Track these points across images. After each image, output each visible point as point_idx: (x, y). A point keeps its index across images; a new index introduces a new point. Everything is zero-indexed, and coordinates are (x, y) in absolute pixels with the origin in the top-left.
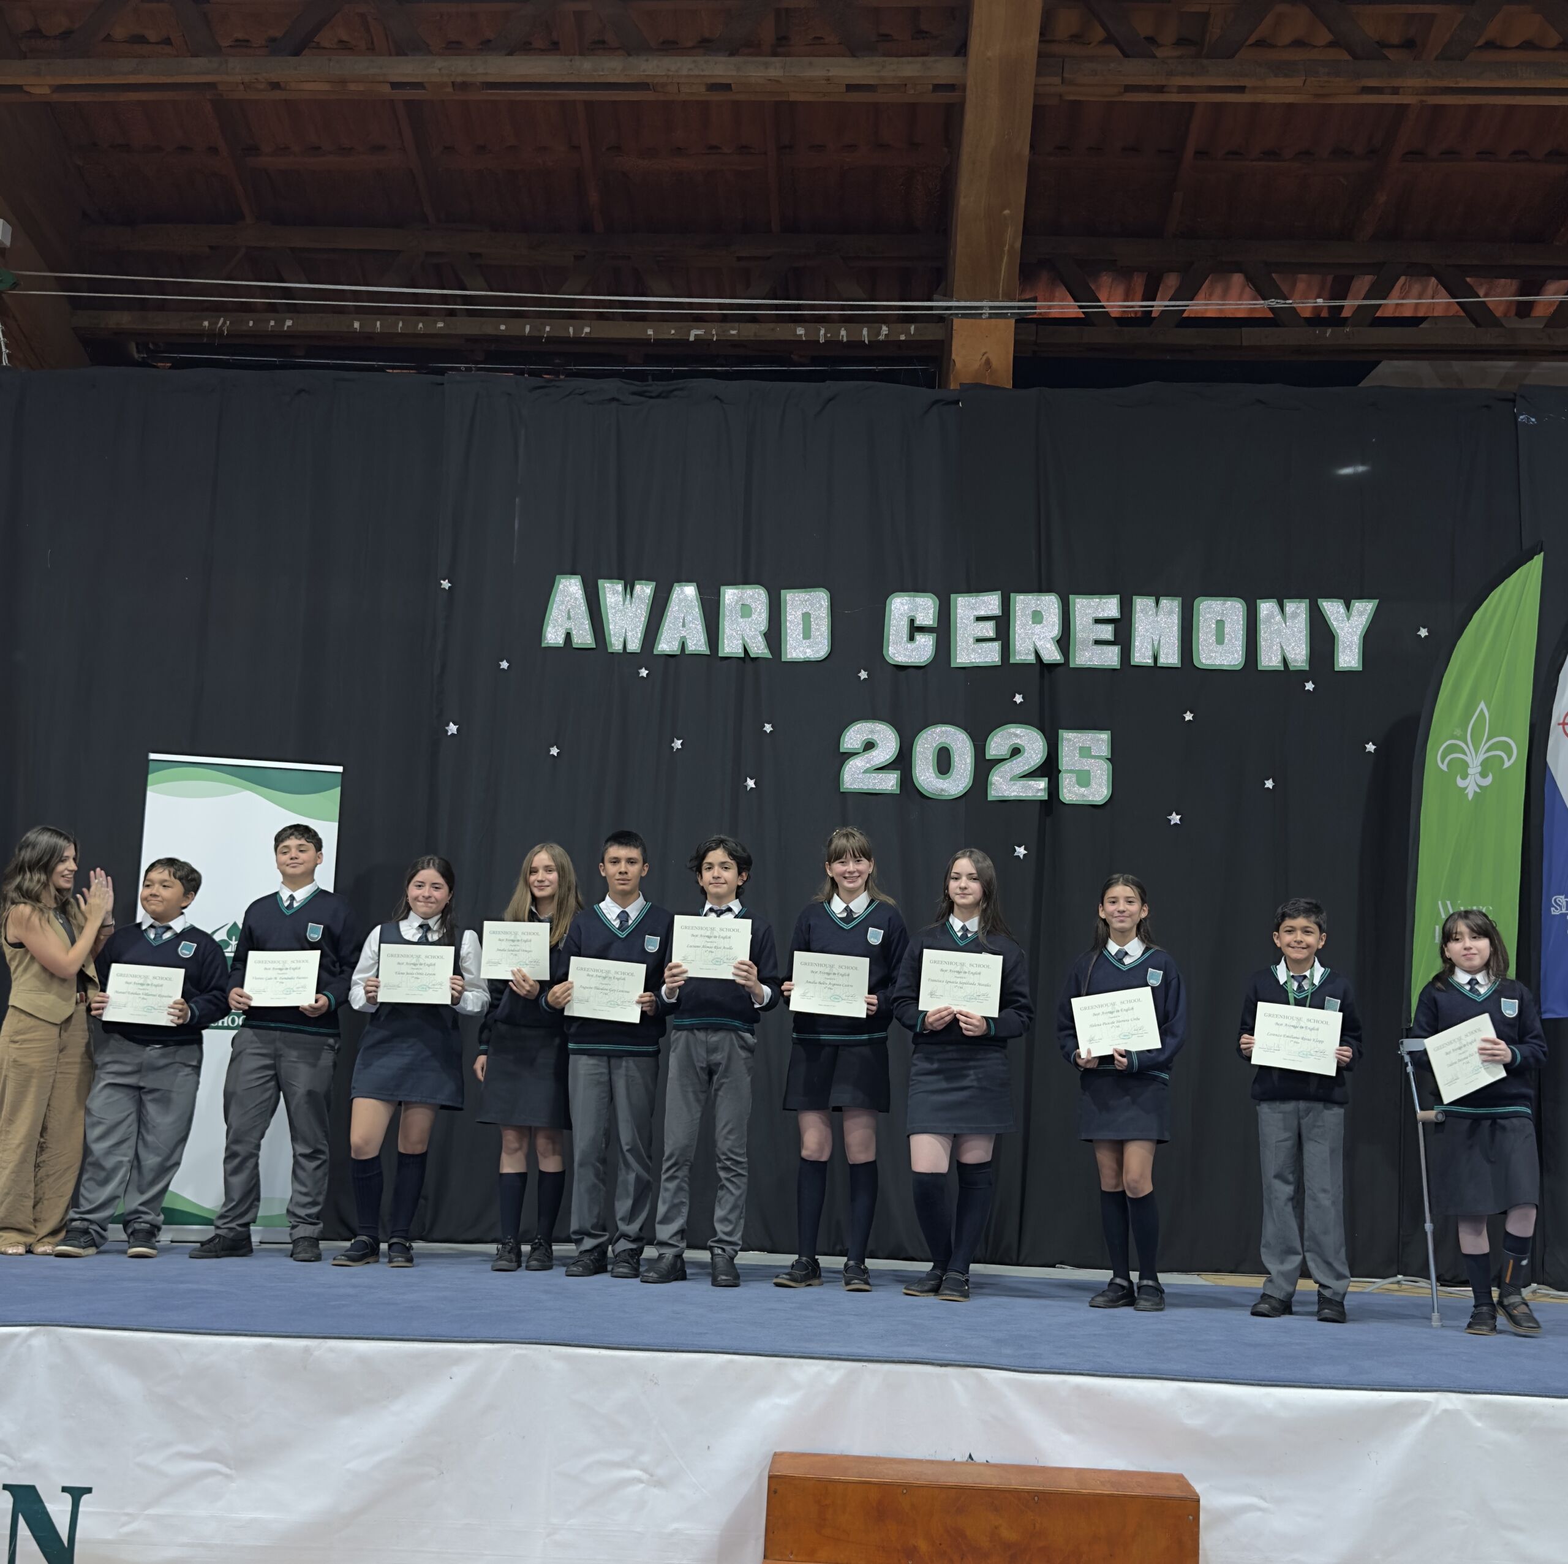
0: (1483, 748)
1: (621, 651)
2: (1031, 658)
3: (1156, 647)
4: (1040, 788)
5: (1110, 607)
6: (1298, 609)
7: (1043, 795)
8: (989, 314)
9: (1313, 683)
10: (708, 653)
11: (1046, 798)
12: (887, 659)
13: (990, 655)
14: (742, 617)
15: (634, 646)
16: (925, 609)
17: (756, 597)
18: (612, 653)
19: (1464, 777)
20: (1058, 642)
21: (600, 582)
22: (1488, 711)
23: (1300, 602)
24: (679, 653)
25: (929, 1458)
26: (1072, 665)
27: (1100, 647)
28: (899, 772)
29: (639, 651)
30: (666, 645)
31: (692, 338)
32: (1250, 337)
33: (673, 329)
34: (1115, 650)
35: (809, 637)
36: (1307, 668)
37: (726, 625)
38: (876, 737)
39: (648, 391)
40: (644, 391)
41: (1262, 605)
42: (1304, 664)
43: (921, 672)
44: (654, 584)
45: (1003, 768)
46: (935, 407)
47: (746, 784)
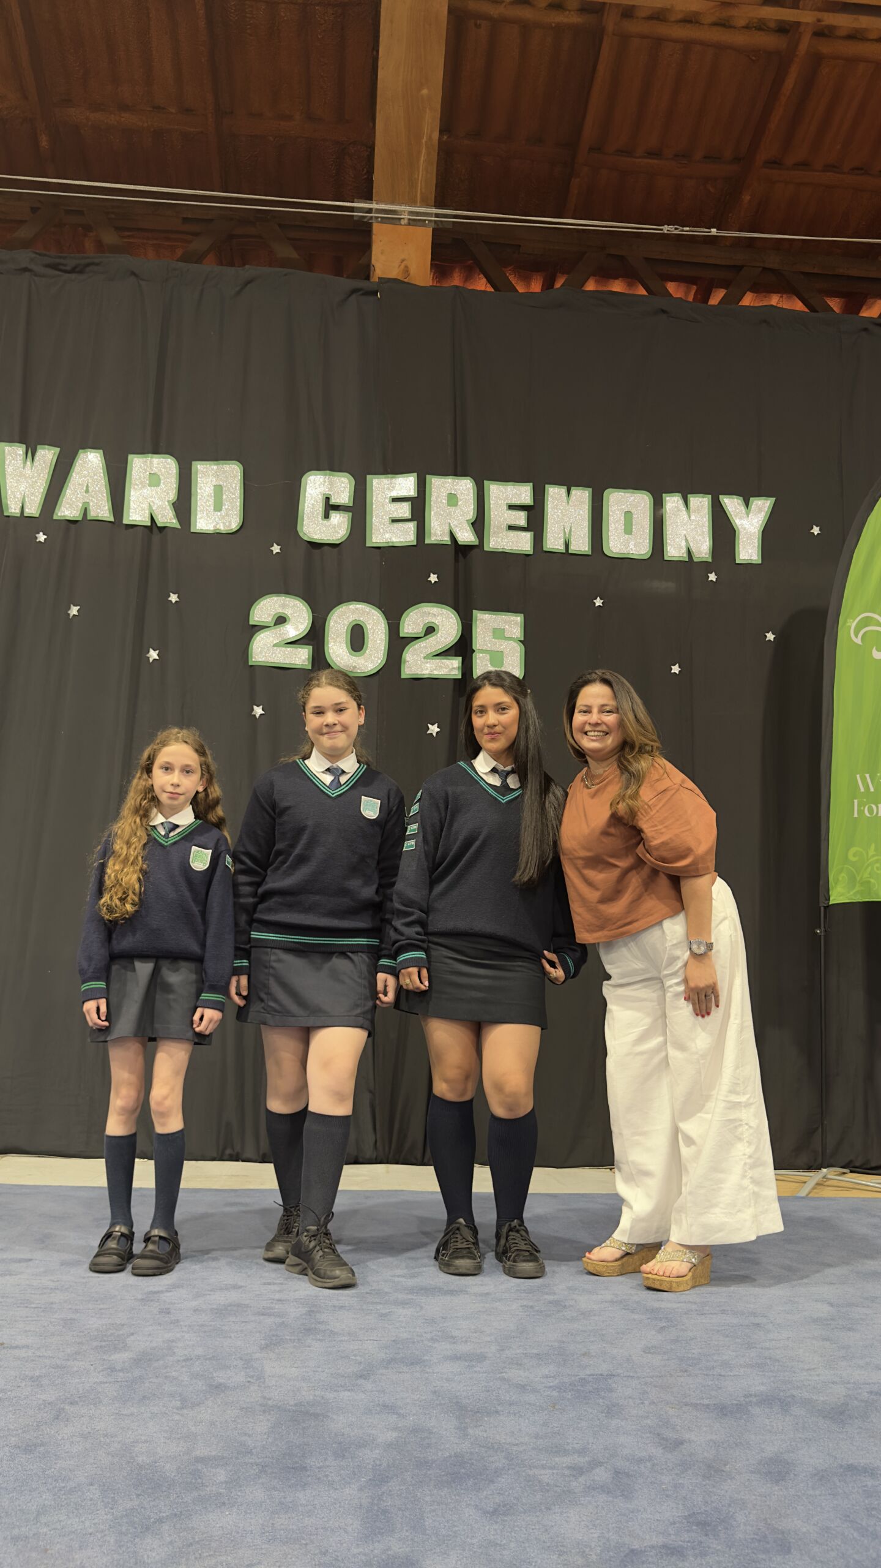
1: (19, 515)
2: (447, 539)
3: (567, 533)
4: (454, 667)
5: (523, 493)
6: (701, 503)
7: (456, 674)
8: (410, 219)
9: (716, 575)
10: (112, 519)
11: (460, 677)
12: (301, 535)
13: (405, 535)
14: (150, 485)
15: (33, 510)
16: (342, 488)
17: (165, 466)
18: (8, 516)
19: (880, 649)
20: (473, 524)
23: (703, 497)
24: (80, 519)
26: (486, 549)
27: (512, 533)
28: (311, 647)
29: (37, 516)
30: (68, 510)
34: (528, 536)
35: (220, 510)
36: (710, 560)
37: (132, 493)
38: (288, 612)
39: (65, 265)
40: (60, 264)
41: (668, 498)
42: (707, 556)
43: (336, 550)
44: (58, 450)
45: (417, 646)
46: (354, 296)
47: (148, 655)
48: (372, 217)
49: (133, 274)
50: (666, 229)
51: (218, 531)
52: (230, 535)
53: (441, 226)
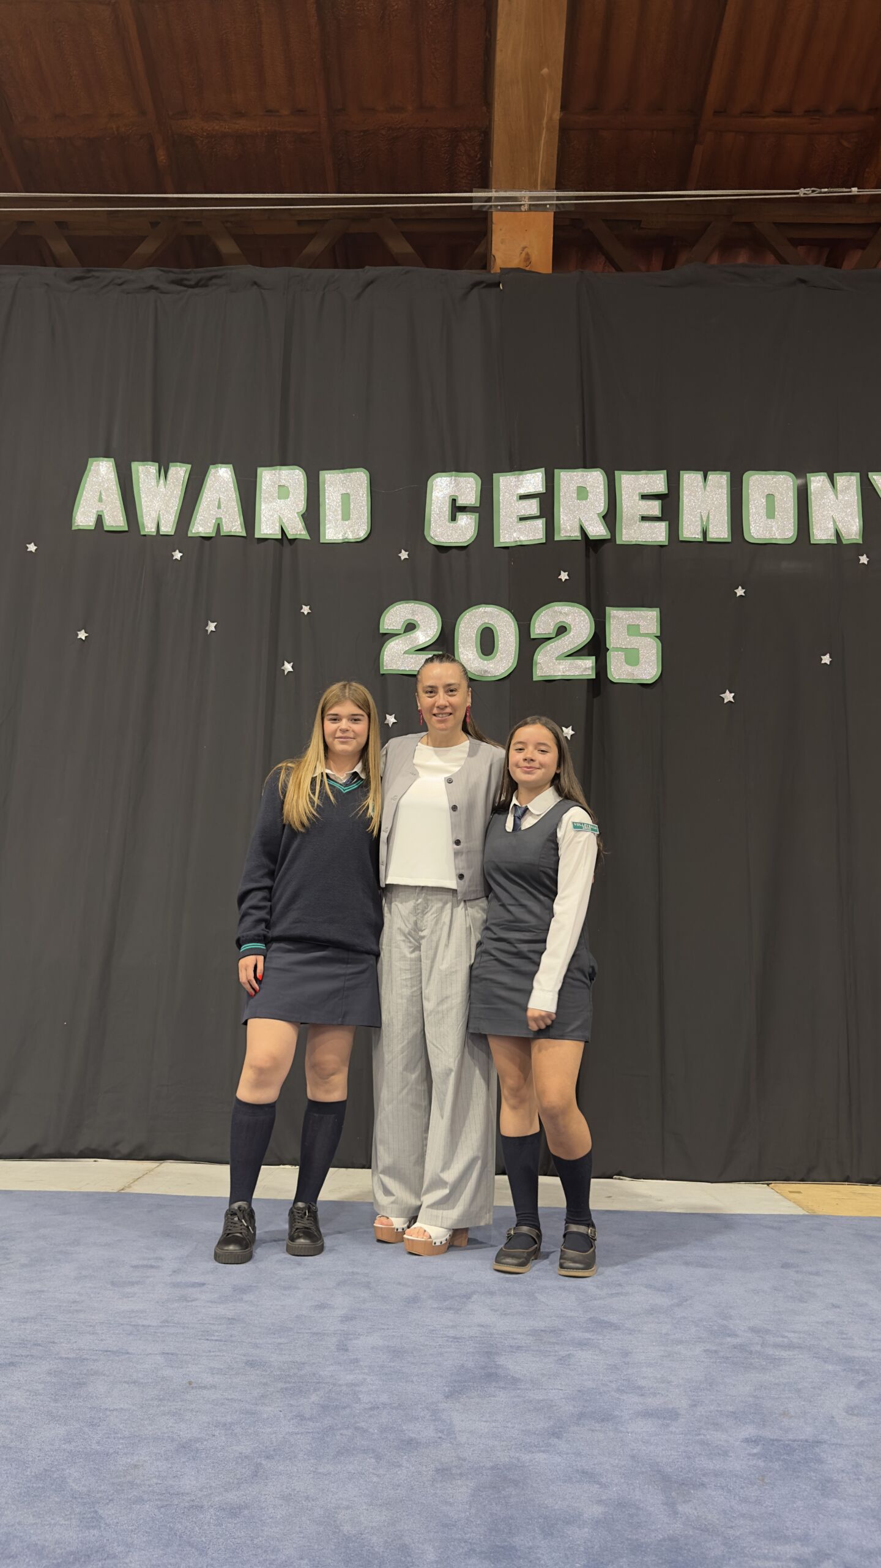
1: (155, 534)
2: (576, 535)
3: (705, 522)
4: (587, 666)
5: (657, 482)
6: (848, 482)
7: (590, 675)
8: (530, 205)
9: (867, 557)
10: (244, 534)
11: (594, 677)
12: (428, 539)
13: (534, 533)
14: (279, 498)
15: (168, 527)
16: (467, 488)
17: (294, 477)
18: (145, 535)
20: (604, 517)
21: (134, 465)
23: (851, 475)
24: (214, 535)
26: (618, 542)
27: (647, 524)
29: (173, 534)
30: (201, 526)
34: (662, 526)
35: (348, 519)
36: (861, 542)
37: (263, 506)
38: (417, 618)
39: (186, 279)
40: (183, 280)
41: (812, 478)
42: (858, 538)
43: (464, 552)
44: (189, 466)
45: (548, 648)
46: (475, 291)
47: (283, 668)
48: (491, 206)
49: (255, 283)
50: (802, 192)
51: (346, 541)
52: (357, 544)
53: (563, 210)
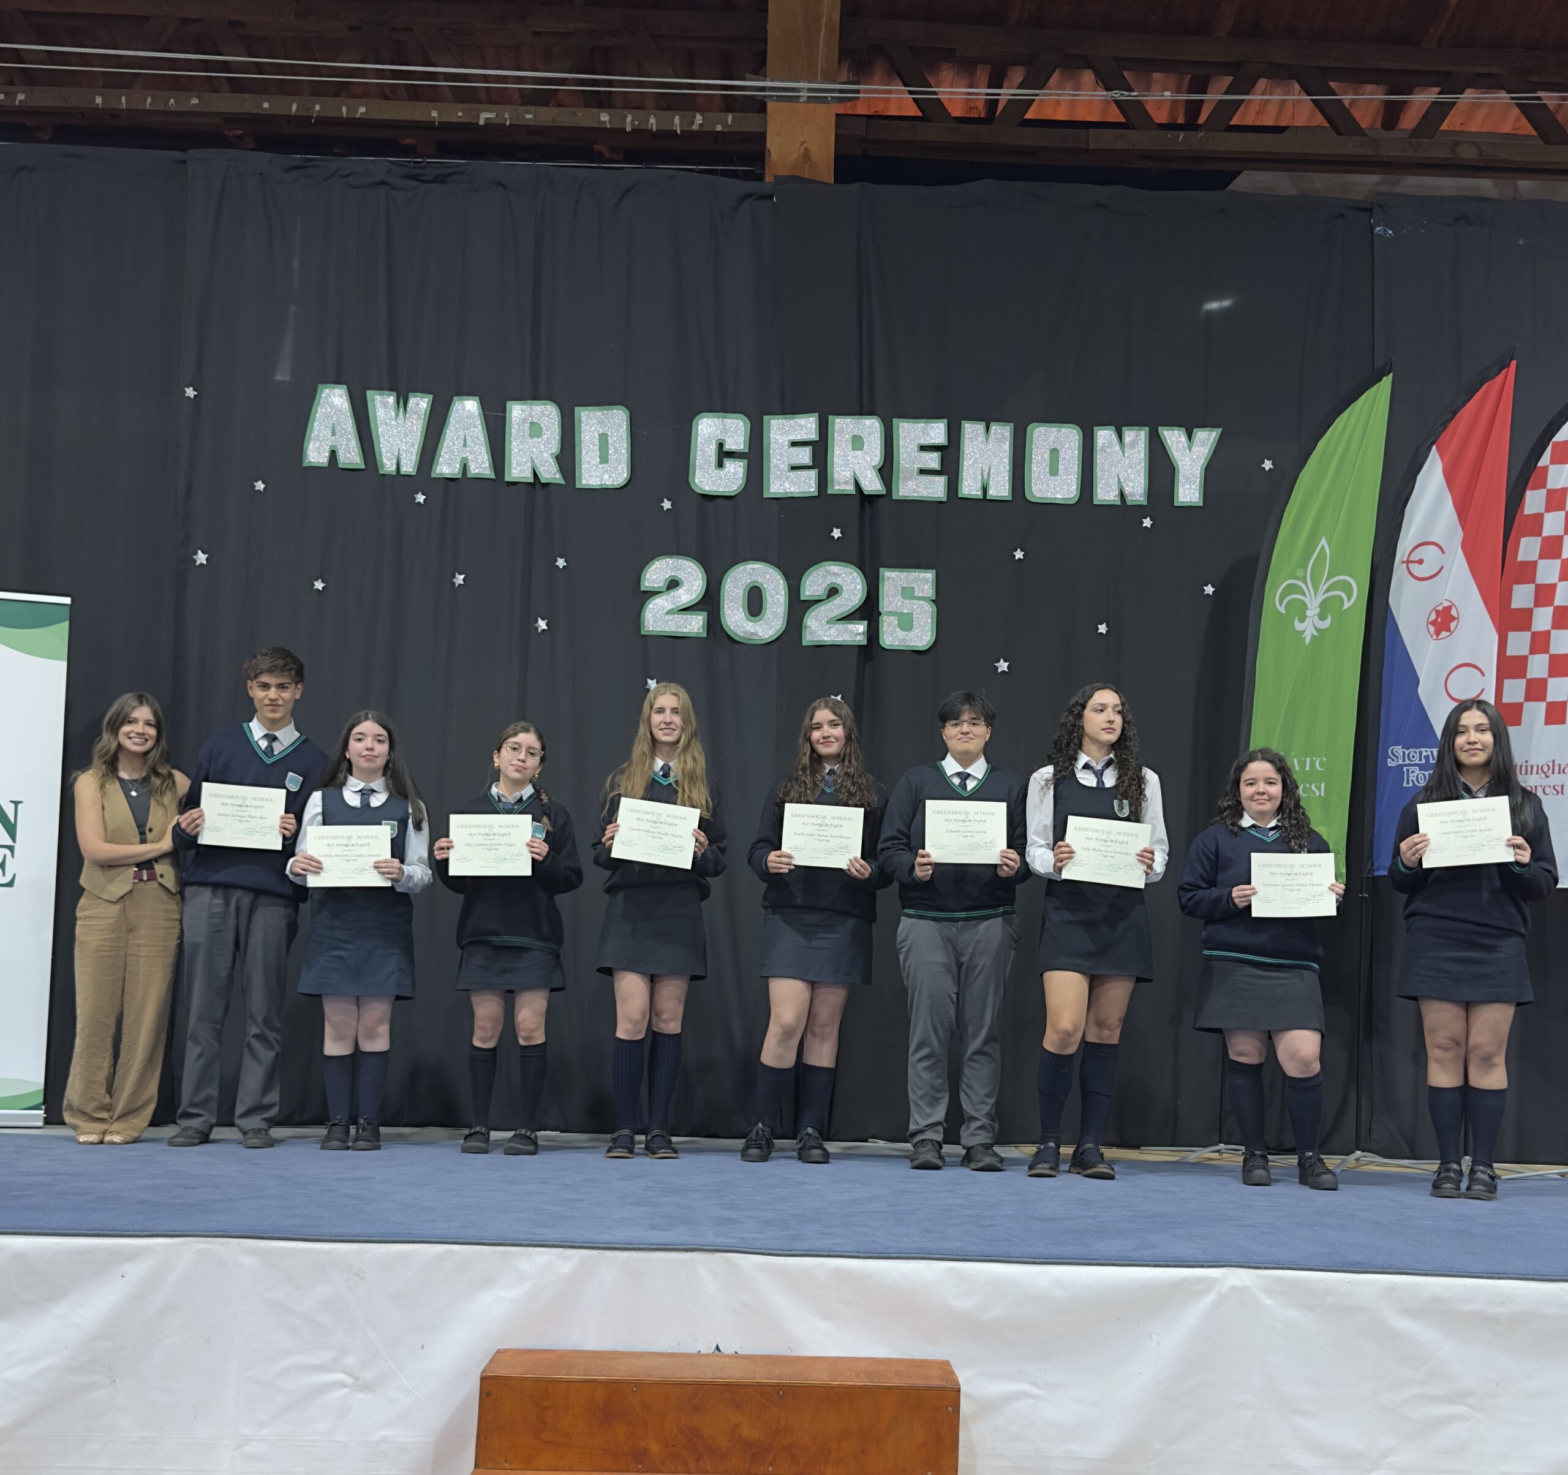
0: (1323, 588)
1: (395, 473)
2: (850, 489)
3: (986, 477)
4: (859, 631)
5: (937, 432)
6: (1137, 438)
7: (862, 640)
8: (809, 97)
9: (1151, 520)
10: (493, 477)
11: (865, 643)
12: (693, 487)
13: (805, 484)
14: (531, 436)
15: (409, 467)
16: (736, 431)
17: (547, 414)
18: (384, 475)
19: (1302, 620)
20: (880, 470)
21: (369, 393)
22: (1329, 547)
23: (1139, 430)
24: (460, 476)
25: (671, 1351)
26: (894, 497)
27: (924, 478)
28: (706, 614)
29: (414, 474)
30: (446, 467)
31: (482, 122)
32: (1096, 140)
33: (461, 111)
34: (942, 480)
35: (606, 462)
36: (1145, 503)
37: (514, 446)
38: (681, 575)
39: (425, 175)
40: (418, 174)
41: (1098, 432)
42: (1142, 499)
43: (731, 502)
44: (430, 398)
45: (819, 611)
46: (745, 206)
47: (536, 625)
48: (766, 97)
49: (500, 184)
51: (605, 487)
52: (617, 490)
